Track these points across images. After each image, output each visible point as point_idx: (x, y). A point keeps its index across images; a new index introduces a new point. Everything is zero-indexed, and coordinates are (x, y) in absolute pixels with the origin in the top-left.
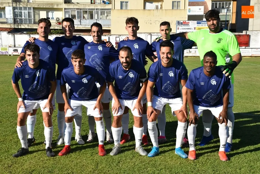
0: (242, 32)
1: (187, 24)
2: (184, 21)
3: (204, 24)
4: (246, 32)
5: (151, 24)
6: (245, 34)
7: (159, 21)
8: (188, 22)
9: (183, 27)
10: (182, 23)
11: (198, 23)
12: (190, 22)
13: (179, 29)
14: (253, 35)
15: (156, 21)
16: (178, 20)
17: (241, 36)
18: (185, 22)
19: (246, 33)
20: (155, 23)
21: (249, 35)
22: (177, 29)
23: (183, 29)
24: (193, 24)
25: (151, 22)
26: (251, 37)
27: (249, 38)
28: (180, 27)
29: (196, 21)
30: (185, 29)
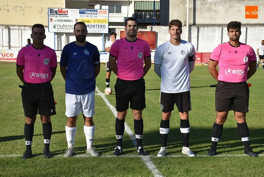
0: (146, 28)
1: (65, 14)
2: (60, 9)
3: (89, 15)
4: (152, 28)
5: (8, 11)
6: (150, 31)
7: (21, 7)
8: (66, 10)
9: (59, 18)
10: (56, 12)
11: (80, 13)
12: (69, 10)
13: (53, 20)
14: (161, 31)
15: (16, 7)
16: (51, 7)
17: (144, 34)
18: (62, 10)
19: (150, 29)
20: (16, 10)
21: (155, 32)
22: (50, 20)
23: (58, 21)
24: (73, 14)
25: (8, 8)
26: (158, 35)
27: (155, 36)
28: (54, 18)
29: (78, 10)
30: (62, 21)
